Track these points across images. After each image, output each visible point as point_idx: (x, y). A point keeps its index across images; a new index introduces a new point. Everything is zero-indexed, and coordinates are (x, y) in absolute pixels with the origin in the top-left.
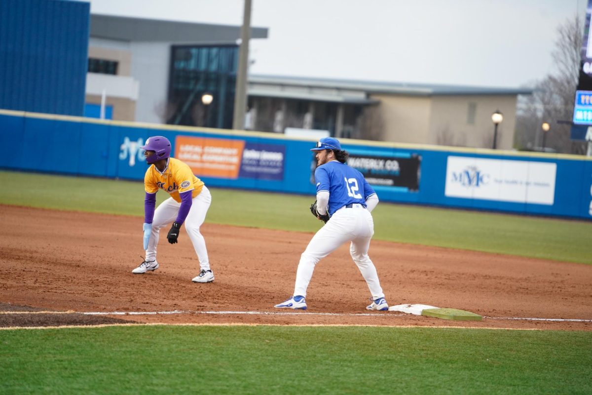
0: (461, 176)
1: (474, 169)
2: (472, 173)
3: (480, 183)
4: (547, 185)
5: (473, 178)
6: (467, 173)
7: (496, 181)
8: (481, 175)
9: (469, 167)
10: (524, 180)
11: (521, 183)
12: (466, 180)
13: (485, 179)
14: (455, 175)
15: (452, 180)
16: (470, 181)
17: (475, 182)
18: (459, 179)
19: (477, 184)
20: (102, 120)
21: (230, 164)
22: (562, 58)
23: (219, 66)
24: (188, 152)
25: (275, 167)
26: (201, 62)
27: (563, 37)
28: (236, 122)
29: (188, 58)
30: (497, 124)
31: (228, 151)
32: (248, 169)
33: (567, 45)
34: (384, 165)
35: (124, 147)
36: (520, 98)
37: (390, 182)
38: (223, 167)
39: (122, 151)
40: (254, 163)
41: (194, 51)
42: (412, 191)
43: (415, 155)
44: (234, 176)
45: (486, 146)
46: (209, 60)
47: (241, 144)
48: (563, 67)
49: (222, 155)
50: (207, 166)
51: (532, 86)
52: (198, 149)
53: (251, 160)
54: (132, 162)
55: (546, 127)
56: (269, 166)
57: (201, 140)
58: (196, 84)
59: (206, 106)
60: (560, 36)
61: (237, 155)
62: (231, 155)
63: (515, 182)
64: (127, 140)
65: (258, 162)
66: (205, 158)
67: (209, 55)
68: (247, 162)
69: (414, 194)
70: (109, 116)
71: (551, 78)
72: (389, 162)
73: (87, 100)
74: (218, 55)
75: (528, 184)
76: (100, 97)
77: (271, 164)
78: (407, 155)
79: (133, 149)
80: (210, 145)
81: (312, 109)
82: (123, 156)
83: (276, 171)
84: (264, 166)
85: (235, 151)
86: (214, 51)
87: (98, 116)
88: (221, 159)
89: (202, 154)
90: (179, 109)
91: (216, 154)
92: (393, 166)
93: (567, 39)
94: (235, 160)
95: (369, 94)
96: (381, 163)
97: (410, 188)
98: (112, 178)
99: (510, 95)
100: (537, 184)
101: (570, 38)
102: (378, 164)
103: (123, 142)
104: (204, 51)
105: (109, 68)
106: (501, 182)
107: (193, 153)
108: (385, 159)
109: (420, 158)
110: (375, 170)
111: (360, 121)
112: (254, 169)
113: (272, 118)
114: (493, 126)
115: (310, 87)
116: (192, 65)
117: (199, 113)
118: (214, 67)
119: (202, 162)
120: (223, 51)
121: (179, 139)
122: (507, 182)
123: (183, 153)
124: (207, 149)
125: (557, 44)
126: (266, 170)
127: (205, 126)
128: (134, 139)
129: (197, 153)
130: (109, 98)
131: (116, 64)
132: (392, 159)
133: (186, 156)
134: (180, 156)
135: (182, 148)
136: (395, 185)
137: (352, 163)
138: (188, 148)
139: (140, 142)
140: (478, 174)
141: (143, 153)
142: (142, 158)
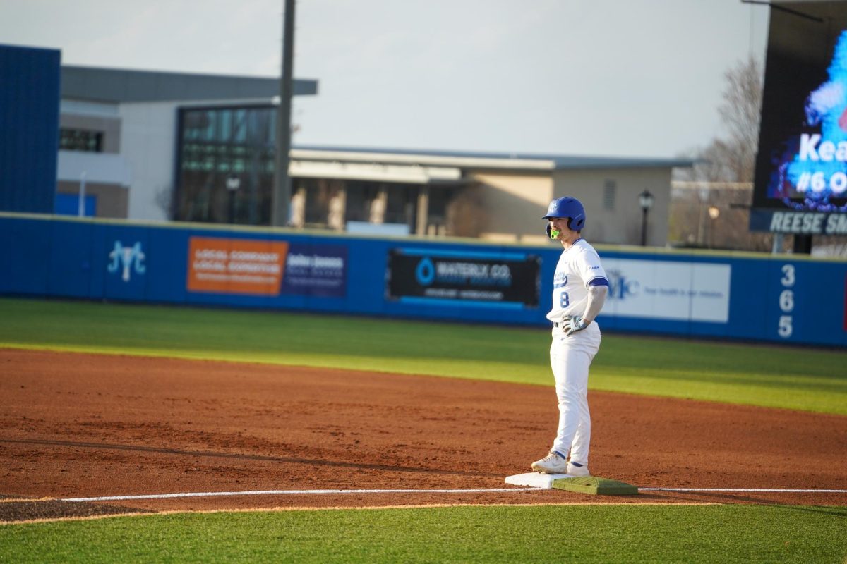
1: (616, 274)
2: (613, 282)
3: (625, 295)
4: (718, 295)
5: (616, 287)
7: (648, 291)
8: (626, 282)
9: (609, 272)
10: (687, 289)
11: (683, 293)
13: (632, 289)
16: (611, 292)
17: (617, 293)
19: (621, 296)
20: (81, 218)
21: (268, 275)
22: (734, 115)
23: (248, 134)
24: (208, 260)
25: (333, 278)
26: (222, 128)
27: (735, 87)
28: (275, 215)
29: (203, 124)
30: (645, 210)
31: (264, 257)
32: (295, 281)
33: (740, 97)
34: (489, 271)
35: (114, 254)
36: (677, 172)
37: (497, 295)
38: (258, 279)
39: (111, 261)
40: (302, 272)
41: (212, 115)
42: (529, 308)
43: (532, 256)
44: (275, 291)
45: (631, 242)
46: (235, 129)
47: (284, 246)
48: (735, 127)
49: (257, 262)
50: (235, 278)
51: (693, 155)
52: (221, 255)
53: (298, 268)
54: (126, 275)
55: (714, 213)
56: (324, 277)
57: (225, 242)
58: (216, 161)
59: (233, 193)
60: (729, 84)
61: (278, 262)
62: (270, 263)
63: (674, 292)
64: (118, 245)
65: (308, 272)
66: (232, 267)
67: (233, 120)
68: (291, 271)
69: (533, 312)
70: (90, 211)
71: (720, 145)
72: (495, 267)
73: (58, 188)
74: (246, 119)
75: (692, 294)
76: (76, 184)
77: (326, 273)
78: (521, 257)
79: (128, 256)
80: (238, 250)
81: (383, 194)
82: (112, 268)
83: (334, 283)
84: (317, 277)
85: (274, 257)
86: (241, 114)
87: (76, 213)
88: (255, 268)
89: (227, 262)
91: (247, 262)
92: (502, 273)
93: (740, 89)
94: (275, 269)
95: (465, 171)
96: (485, 269)
97: (527, 303)
98: (97, 300)
99: (662, 169)
100: (705, 294)
101: (743, 86)
102: (480, 271)
103: (112, 248)
104: (226, 115)
105: (89, 142)
106: (654, 292)
107: (215, 260)
108: (491, 263)
109: (540, 260)
110: (476, 279)
111: (451, 209)
112: (303, 281)
113: (327, 207)
114: (641, 213)
115: (383, 164)
116: (210, 134)
118: (241, 136)
119: (228, 273)
120: (253, 114)
121: (194, 241)
122: (664, 292)
123: (200, 260)
124: (234, 255)
125: (726, 96)
126: (320, 282)
127: (231, 221)
128: (128, 244)
129: (220, 261)
130: (90, 186)
131: (99, 137)
132: (500, 263)
133: (205, 266)
134: (196, 266)
135: (199, 254)
136: (505, 299)
137: (443, 269)
138: (207, 254)
139: (138, 246)
140: (622, 281)
141: (142, 263)
142: (141, 269)
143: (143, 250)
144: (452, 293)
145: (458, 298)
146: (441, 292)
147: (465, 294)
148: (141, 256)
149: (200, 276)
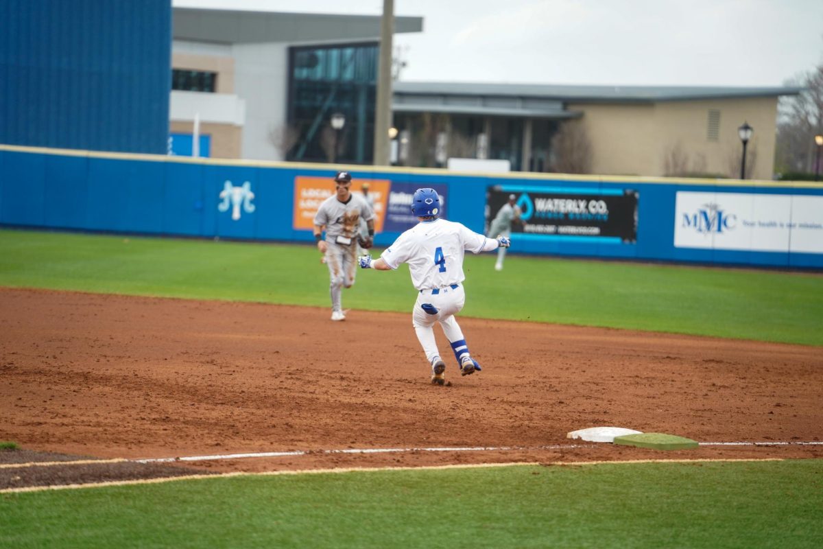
0: (695, 217)
1: (714, 207)
2: (711, 214)
3: (723, 228)
4: (818, 227)
5: (714, 219)
6: (705, 214)
7: (746, 223)
8: (723, 216)
9: (707, 206)
10: (786, 221)
11: (782, 225)
12: (704, 224)
13: (730, 222)
14: (686, 217)
15: (684, 225)
16: (708, 226)
17: (715, 227)
18: (692, 223)
19: (719, 230)
20: (196, 159)
23: (356, 72)
24: (313, 199)
26: (331, 68)
28: (378, 155)
29: (312, 62)
30: (745, 142)
32: (396, 218)
34: (587, 207)
35: (224, 194)
37: (596, 230)
39: (222, 200)
40: (404, 210)
41: (320, 53)
42: (627, 242)
43: (629, 191)
46: (342, 67)
47: (386, 184)
53: (400, 206)
54: (236, 215)
55: (819, 140)
58: (325, 99)
59: (339, 132)
61: (381, 200)
63: (773, 224)
64: (228, 185)
67: (341, 57)
68: (394, 209)
69: (630, 247)
70: (205, 152)
72: (593, 203)
73: (172, 129)
74: (353, 57)
75: (790, 226)
76: (191, 123)
78: (619, 192)
79: (237, 197)
81: (488, 128)
82: (223, 207)
86: (349, 52)
87: (189, 154)
90: (303, 136)
92: (600, 208)
95: (567, 102)
96: (582, 204)
97: (623, 239)
98: (210, 238)
99: (770, 97)
100: (803, 226)
102: (578, 207)
103: (222, 188)
104: (335, 53)
105: (204, 82)
106: (752, 224)
108: (588, 198)
109: (637, 195)
110: (575, 214)
111: (555, 141)
112: (405, 219)
113: (433, 142)
114: (741, 145)
115: (485, 98)
116: (319, 73)
117: (330, 141)
118: (348, 75)
120: (361, 51)
121: (300, 180)
122: (761, 225)
123: (306, 199)
127: (337, 160)
128: (238, 183)
130: (203, 124)
131: (213, 76)
132: (597, 198)
133: (310, 204)
134: (302, 204)
135: (304, 193)
136: (602, 234)
137: (541, 205)
138: (313, 193)
139: (247, 185)
140: (720, 214)
141: (252, 202)
142: (250, 208)
143: (252, 189)
144: (550, 229)
145: (557, 233)
146: (540, 228)
147: (562, 229)
148: (250, 195)
149: (306, 214)
